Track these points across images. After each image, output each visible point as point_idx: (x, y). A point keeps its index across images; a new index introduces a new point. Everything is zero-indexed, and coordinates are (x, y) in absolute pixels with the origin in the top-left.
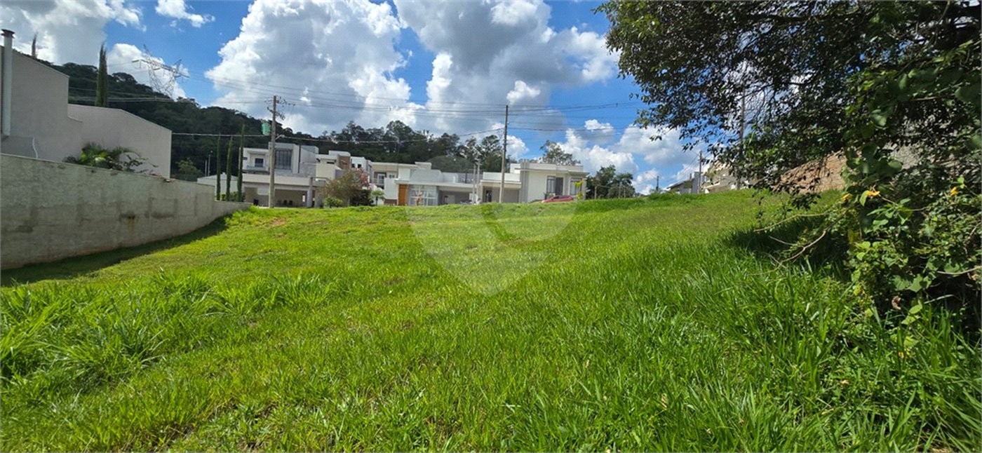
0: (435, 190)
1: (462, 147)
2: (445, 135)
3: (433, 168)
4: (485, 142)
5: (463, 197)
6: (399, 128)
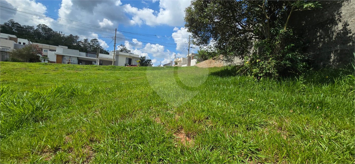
0: (76, 59)
1: (80, 42)
2: (71, 35)
3: (68, 48)
4: (92, 41)
5: (89, 62)
6: (44, 28)
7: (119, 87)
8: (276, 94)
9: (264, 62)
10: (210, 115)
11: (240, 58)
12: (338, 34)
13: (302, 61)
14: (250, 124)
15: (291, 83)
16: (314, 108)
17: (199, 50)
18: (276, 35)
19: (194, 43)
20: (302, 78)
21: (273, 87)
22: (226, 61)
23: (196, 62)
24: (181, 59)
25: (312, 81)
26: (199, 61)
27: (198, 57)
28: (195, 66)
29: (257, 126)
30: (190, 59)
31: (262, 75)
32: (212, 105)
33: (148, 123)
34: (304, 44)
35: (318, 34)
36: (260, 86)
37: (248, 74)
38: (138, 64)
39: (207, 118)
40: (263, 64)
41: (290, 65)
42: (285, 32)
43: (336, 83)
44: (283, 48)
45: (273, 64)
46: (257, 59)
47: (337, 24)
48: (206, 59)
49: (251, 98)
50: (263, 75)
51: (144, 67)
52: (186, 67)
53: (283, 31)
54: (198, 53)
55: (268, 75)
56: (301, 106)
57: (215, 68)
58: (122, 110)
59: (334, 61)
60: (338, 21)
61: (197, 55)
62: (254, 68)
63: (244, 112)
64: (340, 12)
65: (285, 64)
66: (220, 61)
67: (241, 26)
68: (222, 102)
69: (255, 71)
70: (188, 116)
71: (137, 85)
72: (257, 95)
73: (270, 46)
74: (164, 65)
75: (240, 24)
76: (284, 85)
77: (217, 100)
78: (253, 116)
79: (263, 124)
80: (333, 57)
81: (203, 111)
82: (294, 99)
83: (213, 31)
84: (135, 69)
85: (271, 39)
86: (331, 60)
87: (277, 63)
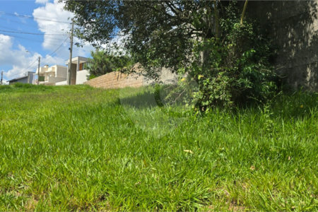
8: (229, 137)
9: (211, 80)
10: (107, 190)
11: (173, 72)
12: (314, 37)
13: (269, 79)
14: (185, 200)
15: (253, 118)
16: (284, 160)
18: (228, 32)
19: (80, 36)
20: (268, 109)
21: (225, 126)
22: (146, 76)
23: (87, 76)
24: (53, 68)
25: (281, 113)
26: (94, 74)
27: (92, 65)
28: (86, 85)
29: (196, 202)
30: (73, 69)
31: (207, 103)
32: (114, 169)
34: (271, 50)
35: (290, 35)
36: (205, 124)
37: (186, 101)
39: (103, 199)
40: (208, 84)
41: (250, 85)
42: (242, 29)
43: (313, 116)
44: (240, 56)
45: (224, 83)
46: (199, 74)
47: (312, 22)
48: (110, 71)
49: (189, 148)
50: (211, 104)
52: (65, 87)
53: (239, 25)
54: (92, 58)
55: (217, 103)
56: (266, 157)
57: (128, 88)
59: (311, 80)
60: (313, 17)
61: (89, 62)
62: (194, 91)
63: (175, 176)
64: (315, 3)
65: (243, 84)
66: (135, 75)
67: (173, 10)
68: (134, 161)
69: (196, 97)
70: (57, 198)
72: (198, 142)
73: (220, 52)
74: (11, 82)
75: (169, 6)
76: (243, 121)
77: (125, 155)
78: (190, 184)
79: (206, 197)
80: (309, 74)
81: (95, 182)
82: (256, 147)
83: (120, 13)
85: (222, 38)
86: (308, 79)
87: (231, 83)
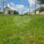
7: (5, 23)
17: (40, 7)
19: (38, 4)
24: (32, 11)
26: (40, 12)
28: (38, 14)
30: (36, 11)
33: (18, 39)
38: (13, 14)
51: (15, 15)
58: (7, 33)
61: (39, 9)
71: (13, 22)
74: (24, 14)
84: (12, 16)
